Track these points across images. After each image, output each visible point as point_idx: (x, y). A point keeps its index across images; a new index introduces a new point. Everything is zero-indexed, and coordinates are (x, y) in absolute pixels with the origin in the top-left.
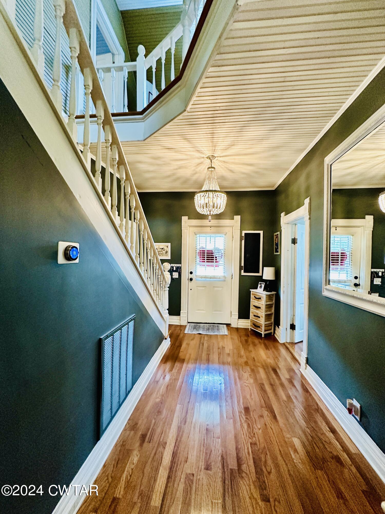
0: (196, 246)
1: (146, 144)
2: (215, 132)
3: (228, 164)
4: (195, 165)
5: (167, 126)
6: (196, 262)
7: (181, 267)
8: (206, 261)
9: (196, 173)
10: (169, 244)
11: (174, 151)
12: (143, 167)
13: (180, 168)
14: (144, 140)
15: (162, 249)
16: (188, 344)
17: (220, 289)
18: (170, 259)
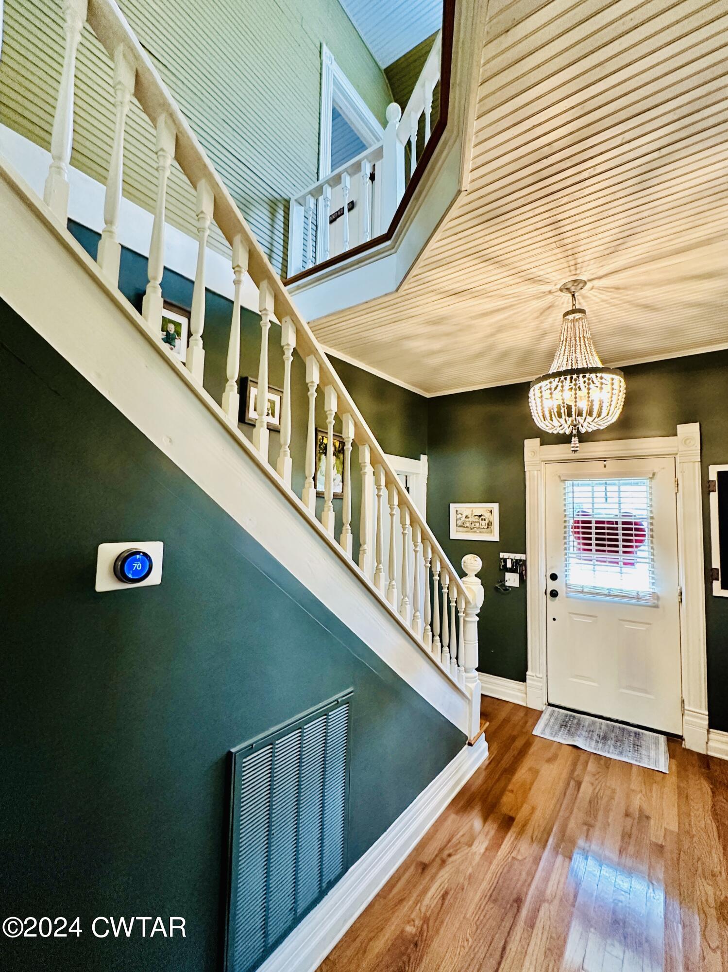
0: (565, 510)
1: (403, 298)
2: (560, 217)
3: (629, 292)
4: (535, 315)
5: (432, 244)
6: (565, 549)
7: (525, 561)
8: (594, 547)
9: (545, 334)
10: (495, 507)
11: (469, 296)
12: (418, 345)
13: (500, 330)
14: (397, 290)
15: (480, 516)
16: (535, 772)
17: (642, 628)
18: (498, 540)
